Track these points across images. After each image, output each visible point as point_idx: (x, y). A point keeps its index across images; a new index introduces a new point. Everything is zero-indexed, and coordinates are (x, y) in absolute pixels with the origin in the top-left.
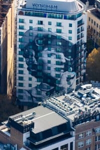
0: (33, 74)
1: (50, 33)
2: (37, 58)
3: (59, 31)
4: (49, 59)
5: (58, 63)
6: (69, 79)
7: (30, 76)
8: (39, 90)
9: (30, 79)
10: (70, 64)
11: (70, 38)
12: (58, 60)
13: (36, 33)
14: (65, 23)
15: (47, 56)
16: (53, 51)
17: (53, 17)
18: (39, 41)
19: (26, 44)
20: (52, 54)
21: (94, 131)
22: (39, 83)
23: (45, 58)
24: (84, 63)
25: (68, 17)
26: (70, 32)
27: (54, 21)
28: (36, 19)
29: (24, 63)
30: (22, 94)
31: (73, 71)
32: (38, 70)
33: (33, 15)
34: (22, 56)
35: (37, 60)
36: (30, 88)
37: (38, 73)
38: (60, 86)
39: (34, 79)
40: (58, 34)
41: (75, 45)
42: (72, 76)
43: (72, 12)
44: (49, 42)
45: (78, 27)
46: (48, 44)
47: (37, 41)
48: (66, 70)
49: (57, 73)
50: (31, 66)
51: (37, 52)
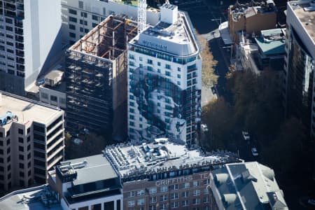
0: (143, 114)
1: (159, 74)
2: (147, 98)
3: (168, 74)
4: (159, 101)
5: (167, 108)
6: (178, 125)
7: (141, 116)
8: (149, 132)
9: (141, 119)
10: (179, 110)
11: (179, 83)
12: (167, 104)
13: (146, 72)
14: (174, 66)
15: (156, 98)
16: (162, 94)
17: (163, 58)
18: (149, 81)
19: (136, 82)
20: (161, 97)
21: (147, 191)
22: (149, 125)
23: (155, 100)
24: (198, 111)
25: (177, 60)
26: (179, 76)
27: (164, 62)
28: (146, 58)
29: (135, 102)
30: (132, 134)
31: (182, 118)
32: (148, 111)
33: (143, 53)
34: (132, 94)
35: (147, 101)
36: (141, 129)
37: (149, 114)
38: (170, 131)
39: (145, 120)
40: (167, 77)
41: (185, 91)
42: (181, 123)
43: (182, 56)
44: (159, 84)
45: (188, 72)
46: (157, 85)
47: (147, 80)
48: (175, 115)
49: (167, 117)
50: (141, 106)
51: (147, 92)
